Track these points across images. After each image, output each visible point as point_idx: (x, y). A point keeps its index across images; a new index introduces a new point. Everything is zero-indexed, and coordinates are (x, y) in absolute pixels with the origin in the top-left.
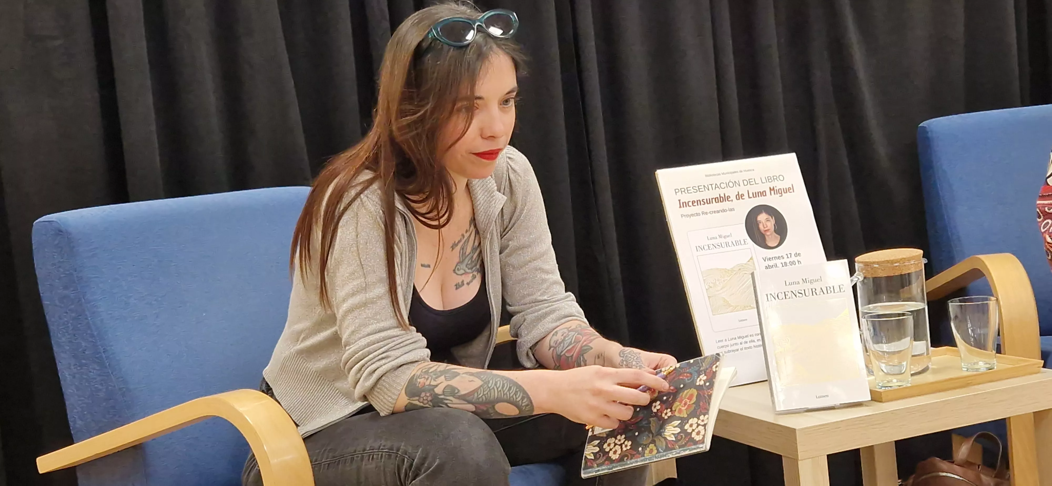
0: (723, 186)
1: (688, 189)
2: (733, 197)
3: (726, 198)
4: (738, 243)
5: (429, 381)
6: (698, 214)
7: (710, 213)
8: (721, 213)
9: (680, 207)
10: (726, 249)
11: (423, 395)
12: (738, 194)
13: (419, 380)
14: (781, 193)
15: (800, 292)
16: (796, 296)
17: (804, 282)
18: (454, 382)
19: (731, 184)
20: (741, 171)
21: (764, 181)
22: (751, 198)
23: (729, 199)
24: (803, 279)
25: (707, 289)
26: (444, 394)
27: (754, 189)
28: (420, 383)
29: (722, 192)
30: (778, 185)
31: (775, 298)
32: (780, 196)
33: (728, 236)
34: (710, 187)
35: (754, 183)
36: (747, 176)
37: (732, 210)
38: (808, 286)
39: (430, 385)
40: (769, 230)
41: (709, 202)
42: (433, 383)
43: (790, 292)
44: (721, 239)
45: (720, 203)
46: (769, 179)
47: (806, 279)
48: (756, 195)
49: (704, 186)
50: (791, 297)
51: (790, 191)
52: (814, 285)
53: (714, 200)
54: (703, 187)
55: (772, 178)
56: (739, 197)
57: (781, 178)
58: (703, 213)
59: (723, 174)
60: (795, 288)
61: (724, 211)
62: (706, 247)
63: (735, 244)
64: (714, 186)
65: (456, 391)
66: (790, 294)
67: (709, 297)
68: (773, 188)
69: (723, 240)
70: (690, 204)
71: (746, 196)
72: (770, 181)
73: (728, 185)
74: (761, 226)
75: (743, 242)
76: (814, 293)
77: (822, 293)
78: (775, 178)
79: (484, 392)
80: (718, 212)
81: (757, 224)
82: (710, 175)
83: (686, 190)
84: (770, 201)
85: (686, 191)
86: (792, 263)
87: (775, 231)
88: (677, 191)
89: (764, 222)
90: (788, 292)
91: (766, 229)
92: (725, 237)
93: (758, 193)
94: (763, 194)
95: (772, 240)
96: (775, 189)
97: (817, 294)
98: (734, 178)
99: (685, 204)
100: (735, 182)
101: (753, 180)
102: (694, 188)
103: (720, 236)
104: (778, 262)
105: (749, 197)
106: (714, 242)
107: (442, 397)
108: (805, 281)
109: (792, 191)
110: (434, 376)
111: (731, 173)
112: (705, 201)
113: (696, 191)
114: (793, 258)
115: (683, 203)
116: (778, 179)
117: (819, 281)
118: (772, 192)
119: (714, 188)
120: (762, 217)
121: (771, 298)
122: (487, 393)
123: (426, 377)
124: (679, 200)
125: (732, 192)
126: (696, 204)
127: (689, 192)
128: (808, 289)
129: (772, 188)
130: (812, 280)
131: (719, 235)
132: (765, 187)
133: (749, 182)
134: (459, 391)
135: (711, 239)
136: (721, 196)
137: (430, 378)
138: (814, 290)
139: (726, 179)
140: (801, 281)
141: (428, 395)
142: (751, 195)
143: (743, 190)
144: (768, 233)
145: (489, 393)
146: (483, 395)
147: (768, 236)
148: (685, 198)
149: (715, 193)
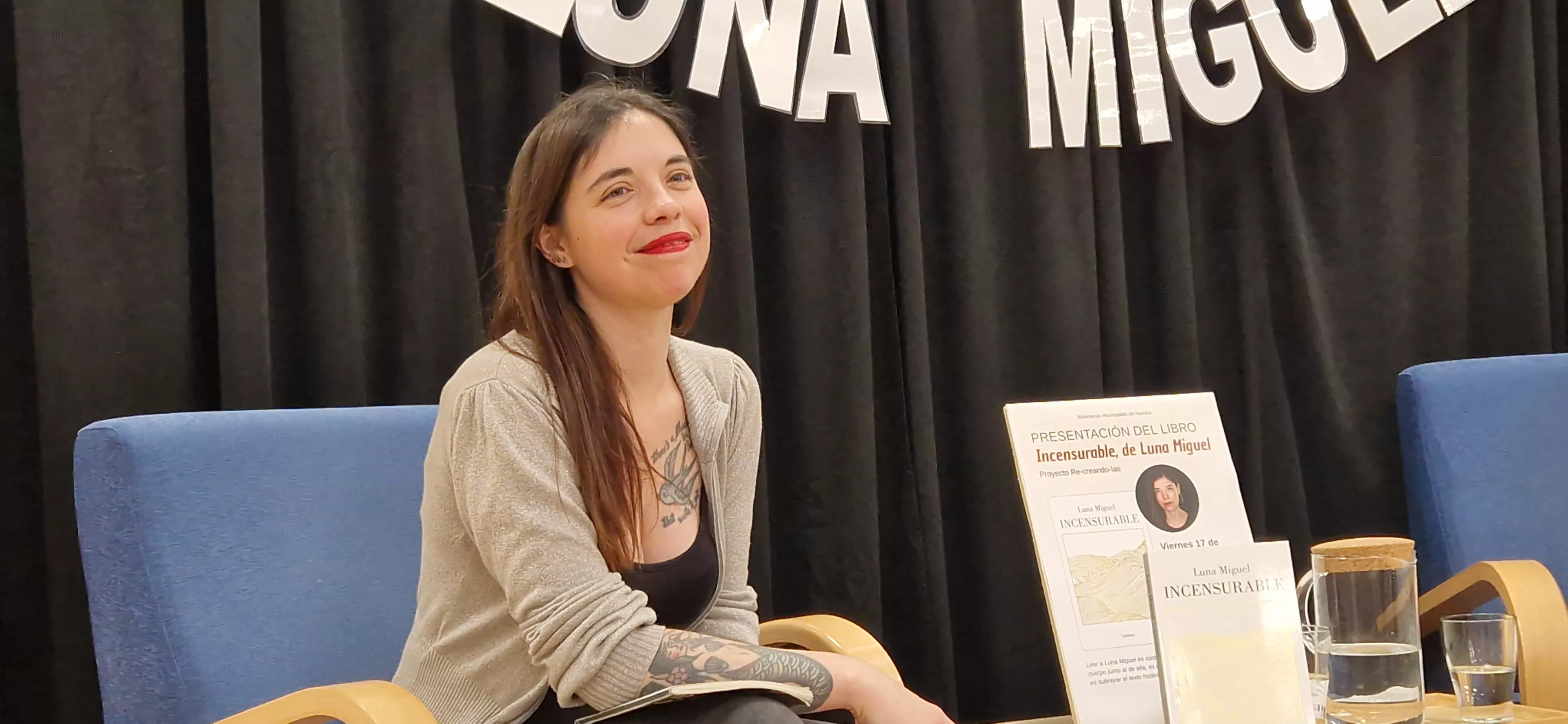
0: (1104, 433)
1: (1052, 435)
2: (1118, 451)
3: (1109, 453)
4: (1123, 520)
5: (684, 651)
6: (1065, 473)
7: (1083, 472)
8: (1099, 474)
9: (1039, 461)
10: (1106, 527)
11: (675, 671)
12: (1127, 448)
13: (669, 650)
14: (1191, 450)
15: (1216, 586)
16: (1210, 592)
17: (1223, 572)
18: (719, 654)
19: (1116, 432)
20: (1132, 414)
21: (1166, 430)
22: (1145, 453)
23: (1113, 454)
24: (1221, 568)
25: (1075, 586)
26: (705, 670)
27: (1151, 441)
28: (670, 653)
29: (1102, 443)
30: (1186, 438)
31: (1178, 594)
32: (1189, 454)
33: (1110, 508)
34: (1084, 433)
35: (1150, 432)
36: (1140, 421)
37: (1116, 470)
38: (1228, 578)
39: (685, 656)
40: (1170, 503)
41: (1083, 455)
42: (691, 654)
43: (1201, 586)
44: (1098, 511)
45: (1098, 459)
46: (1173, 426)
47: (1225, 567)
48: (1153, 450)
49: (1076, 432)
50: (1202, 593)
51: (1205, 447)
52: (1238, 578)
53: (1089, 454)
54: (1073, 433)
55: (1178, 427)
56: (1128, 451)
57: (1192, 427)
58: (1073, 472)
59: (1105, 415)
60: (1209, 580)
61: (1103, 470)
62: (1076, 523)
63: (1120, 521)
64: (1090, 433)
65: (724, 666)
66: (1200, 589)
67: (1077, 597)
68: (1180, 441)
69: (1101, 514)
70: (1054, 457)
71: (1138, 451)
72: (1175, 430)
73: (1110, 433)
74: (1159, 497)
75: (1131, 519)
76: (1238, 589)
77: (1249, 589)
78: (1183, 427)
79: (763, 667)
80: (1096, 471)
81: (1154, 492)
82: (1086, 417)
84: (1174, 459)
85: (1049, 438)
86: (1202, 553)
87: (1180, 505)
88: (1035, 436)
89: (1164, 490)
90: (1199, 585)
91: (1167, 501)
92: (1104, 509)
93: (1156, 447)
94: (1164, 449)
95: (1176, 518)
96: (1182, 442)
97: (1242, 590)
98: (1121, 422)
99: (1048, 457)
100: (1122, 429)
101: (1149, 428)
102: (1061, 434)
103: (1098, 508)
104: (1182, 551)
105: (1143, 453)
106: (1088, 515)
107: (704, 674)
108: (1223, 570)
109: (1207, 447)
110: (690, 646)
111: (1117, 415)
112: (1077, 454)
113: (1063, 438)
114: (1204, 546)
115: (1043, 455)
116: (1187, 428)
117: (1245, 571)
118: (1178, 447)
119: (1090, 435)
120: (1161, 483)
121: (1172, 592)
122: (769, 669)
123: (680, 645)
124: (1038, 451)
125: (1117, 444)
126: (1062, 457)
127: (1053, 439)
128: (1229, 583)
129: (1177, 442)
130: (1235, 569)
131: (1096, 507)
132: (1168, 439)
133: (1143, 430)
134: (728, 665)
135: (1085, 510)
136: (1101, 448)
137: (685, 647)
138: (1237, 584)
139: (1110, 423)
140: (1218, 570)
141: (683, 670)
142: (1146, 450)
143: (1133, 441)
144: (1170, 508)
145: (771, 669)
146: (762, 671)
147: (1169, 511)
148: (1047, 447)
149: (1091, 444)
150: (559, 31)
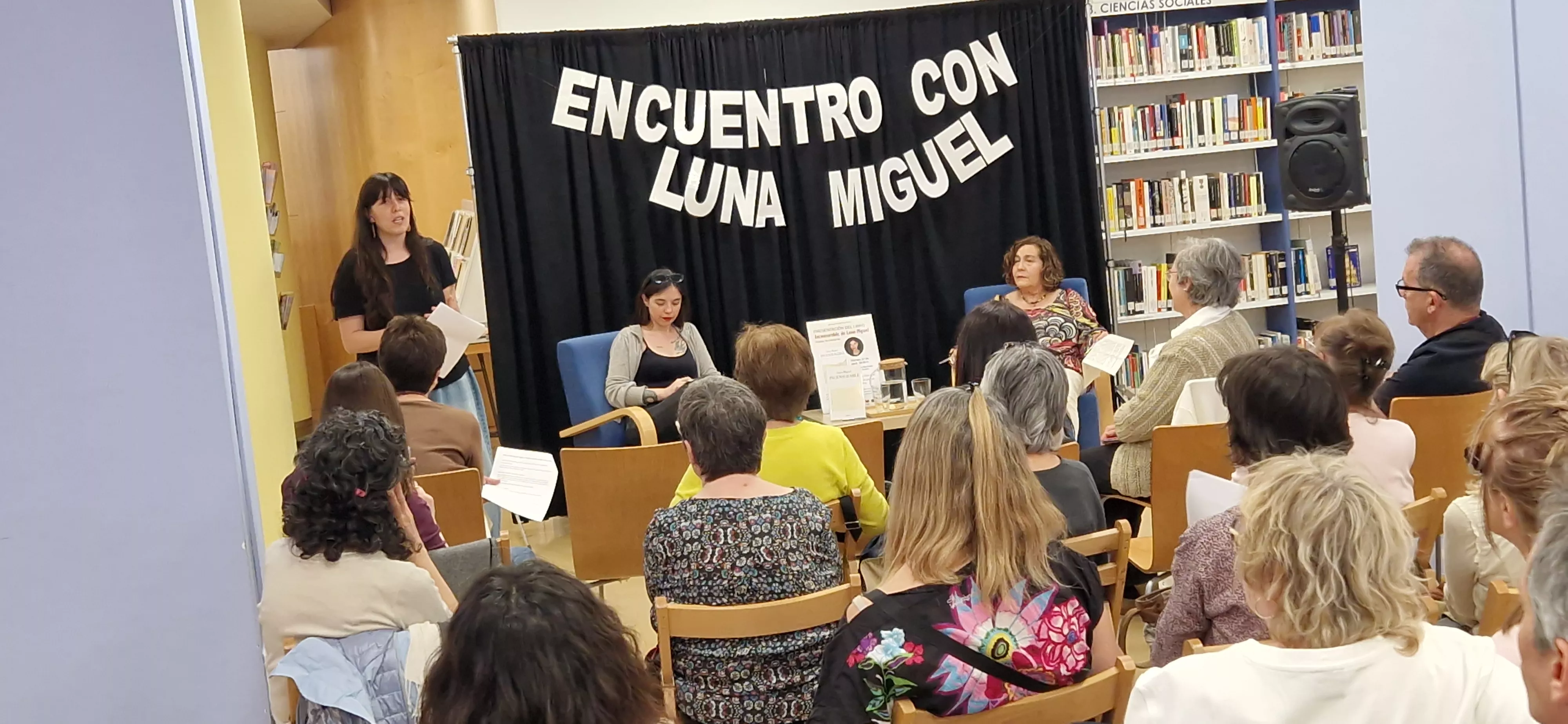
0: (836, 329)
2: (840, 334)
3: (837, 334)
4: (840, 354)
6: (824, 341)
7: (827, 341)
8: (834, 341)
10: (835, 357)
19: (839, 328)
20: (843, 322)
21: (855, 326)
27: (849, 330)
29: (835, 332)
30: (861, 328)
34: (830, 329)
36: (848, 324)
41: (829, 336)
45: (834, 336)
46: (857, 326)
53: (831, 335)
54: (825, 329)
56: (843, 334)
57: (864, 325)
59: (835, 323)
62: (826, 356)
64: (833, 329)
69: (834, 353)
74: (852, 347)
78: (859, 326)
81: (850, 345)
82: (830, 324)
83: (818, 331)
86: (864, 362)
87: (859, 348)
88: (814, 331)
89: (853, 345)
91: (854, 347)
94: (854, 332)
95: (856, 352)
98: (841, 326)
99: (818, 337)
101: (850, 326)
104: (858, 362)
106: (830, 353)
109: (868, 330)
111: (838, 323)
112: (827, 336)
113: (823, 331)
114: (865, 360)
115: (816, 337)
116: (862, 326)
120: (852, 342)
124: (814, 335)
125: (839, 332)
126: (823, 336)
131: (832, 350)
132: (855, 329)
133: (848, 327)
139: (837, 326)
143: (844, 330)
147: (854, 350)
148: (818, 334)
149: (832, 332)
150: (679, 209)
